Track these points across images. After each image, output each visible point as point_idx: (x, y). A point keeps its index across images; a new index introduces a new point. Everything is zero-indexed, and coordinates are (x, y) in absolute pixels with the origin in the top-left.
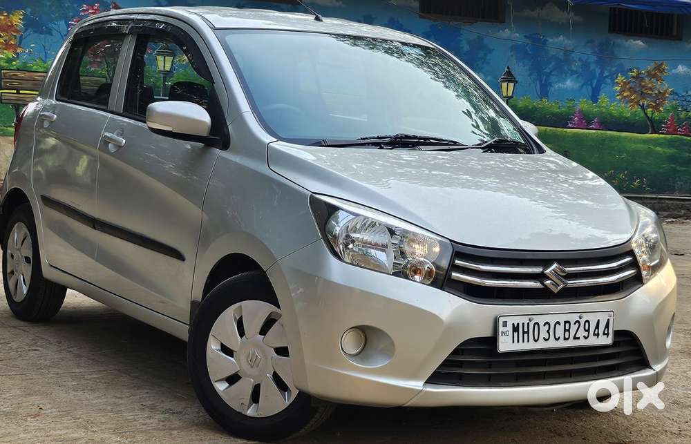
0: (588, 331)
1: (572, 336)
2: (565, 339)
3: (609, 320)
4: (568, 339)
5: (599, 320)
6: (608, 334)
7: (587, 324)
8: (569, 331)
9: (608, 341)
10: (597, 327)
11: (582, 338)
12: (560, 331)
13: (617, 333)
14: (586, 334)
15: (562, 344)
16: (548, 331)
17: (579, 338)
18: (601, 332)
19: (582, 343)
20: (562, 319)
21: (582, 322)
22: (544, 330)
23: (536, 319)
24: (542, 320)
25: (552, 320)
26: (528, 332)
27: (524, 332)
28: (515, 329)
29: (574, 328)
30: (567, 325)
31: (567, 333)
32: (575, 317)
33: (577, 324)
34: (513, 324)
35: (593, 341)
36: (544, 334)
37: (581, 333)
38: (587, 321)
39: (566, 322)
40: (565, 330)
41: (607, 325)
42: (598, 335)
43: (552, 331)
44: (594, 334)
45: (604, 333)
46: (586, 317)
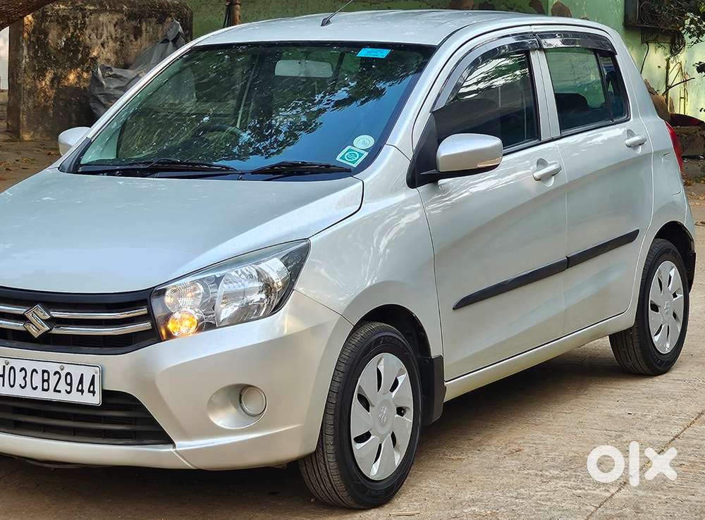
0: (70, 385)
1: (52, 388)
2: (43, 390)
3: (94, 376)
4: (47, 390)
5: (82, 374)
6: (93, 392)
7: (69, 377)
8: (47, 381)
9: (96, 400)
10: (81, 382)
11: (63, 391)
12: (37, 380)
13: (106, 394)
14: (68, 388)
15: (39, 395)
16: (24, 378)
17: (59, 391)
18: (86, 388)
19: (62, 397)
20: (40, 367)
21: (63, 374)
22: (20, 375)
23: (13, 363)
24: (18, 365)
25: (30, 366)
29: (53, 380)
30: (46, 374)
31: (46, 384)
32: (56, 367)
33: (57, 376)
35: (75, 398)
36: (20, 381)
37: (63, 386)
38: (68, 374)
39: (44, 372)
40: (44, 381)
41: (92, 383)
42: (82, 391)
43: (28, 379)
44: (78, 390)
45: (89, 391)
46: (68, 369)
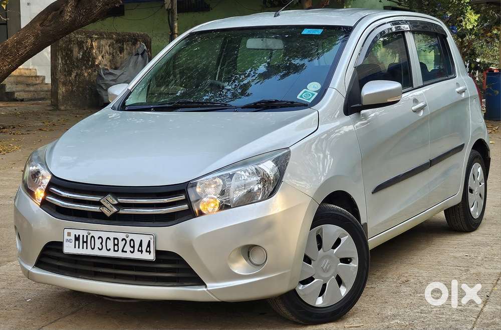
0: (133, 247)
1: (120, 250)
2: (115, 251)
3: (149, 241)
4: (117, 251)
5: (141, 241)
6: (150, 252)
7: (132, 242)
8: (117, 245)
9: (151, 257)
10: (141, 245)
11: (128, 252)
12: (110, 244)
13: (158, 253)
14: (132, 250)
15: (112, 254)
16: (101, 243)
17: (126, 252)
18: (144, 249)
19: (128, 255)
20: (112, 236)
21: (128, 240)
22: (98, 242)
23: (93, 233)
24: (96, 235)
25: (104, 235)
26: (86, 242)
27: (84, 242)
28: (77, 239)
29: (121, 244)
30: (116, 241)
31: (116, 247)
32: (123, 236)
33: (124, 241)
34: (75, 235)
35: (137, 255)
36: (98, 245)
37: (128, 249)
38: (132, 240)
39: (115, 239)
40: (115, 245)
41: (149, 246)
42: (142, 251)
43: (104, 244)
44: (139, 251)
45: (147, 251)
46: (131, 236)
